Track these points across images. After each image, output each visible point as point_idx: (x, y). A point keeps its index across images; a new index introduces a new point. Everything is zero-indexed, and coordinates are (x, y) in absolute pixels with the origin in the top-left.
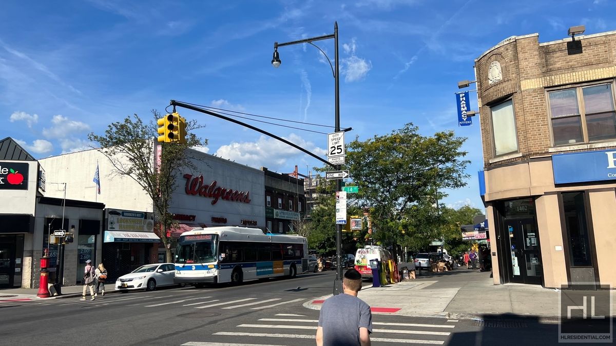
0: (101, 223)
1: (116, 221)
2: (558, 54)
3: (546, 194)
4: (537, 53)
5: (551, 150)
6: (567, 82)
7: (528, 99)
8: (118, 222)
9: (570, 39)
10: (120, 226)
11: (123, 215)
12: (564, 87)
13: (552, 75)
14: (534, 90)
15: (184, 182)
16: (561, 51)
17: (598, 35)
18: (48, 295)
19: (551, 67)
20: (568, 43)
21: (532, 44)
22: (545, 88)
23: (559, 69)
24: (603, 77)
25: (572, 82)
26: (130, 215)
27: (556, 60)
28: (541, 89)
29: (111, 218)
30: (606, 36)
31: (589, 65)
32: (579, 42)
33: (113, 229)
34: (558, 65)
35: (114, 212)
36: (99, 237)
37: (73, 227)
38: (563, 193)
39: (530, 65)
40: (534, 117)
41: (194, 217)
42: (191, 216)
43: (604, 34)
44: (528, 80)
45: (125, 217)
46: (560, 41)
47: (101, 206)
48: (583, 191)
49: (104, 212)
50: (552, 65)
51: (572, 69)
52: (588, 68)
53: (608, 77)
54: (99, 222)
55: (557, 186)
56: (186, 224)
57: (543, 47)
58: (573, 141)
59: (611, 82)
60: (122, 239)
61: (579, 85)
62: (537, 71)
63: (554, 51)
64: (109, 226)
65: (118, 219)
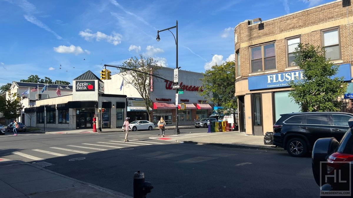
0: (126, 103)
1: (132, 102)
2: (255, 30)
3: (247, 94)
4: (247, 30)
5: (250, 75)
6: (257, 43)
7: (243, 52)
8: (133, 103)
9: (260, 23)
10: (134, 105)
11: (135, 100)
12: (256, 46)
13: (252, 40)
14: (245, 48)
15: (165, 83)
16: (256, 28)
17: (270, 20)
18: (96, 131)
19: (252, 36)
20: (259, 25)
21: (246, 26)
22: (249, 46)
23: (255, 37)
24: (271, 41)
25: (259, 43)
26: (138, 99)
27: (254, 33)
28: (247, 47)
29: (129, 101)
30: (273, 20)
31: (266, 35)
32: (263, 24)
33: (130, 106)
34: (255, 35)
35: (131, 99)
36: (125, 109)
37: (114, 105)
38: (252, 94)
39: (245, 36)
40: (245, 60)
41: (170, 100)
42: (169, 99)
43: (273, 19)
44: (243, 43)
45: (135, 101)
46: (256, 24)
47: (126, 96)
48: (260, 93)
49: (127, 99)
50: (252, 35)
51: (259, 37)
52: (265, 36)
53: (273, 40)
54: (124, 103)
55: (251, 91)
56: (166, 103)
57: (249, 27)
58: (259, 70)
59: (274, 42)
60: (134, 110)
61: (262, 45)
62: (247, 39)
63: (254, 29)
64: (129, 105)
65: (133, 102)
